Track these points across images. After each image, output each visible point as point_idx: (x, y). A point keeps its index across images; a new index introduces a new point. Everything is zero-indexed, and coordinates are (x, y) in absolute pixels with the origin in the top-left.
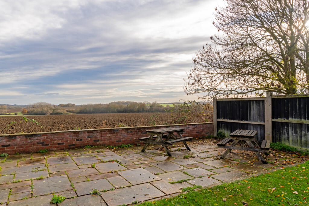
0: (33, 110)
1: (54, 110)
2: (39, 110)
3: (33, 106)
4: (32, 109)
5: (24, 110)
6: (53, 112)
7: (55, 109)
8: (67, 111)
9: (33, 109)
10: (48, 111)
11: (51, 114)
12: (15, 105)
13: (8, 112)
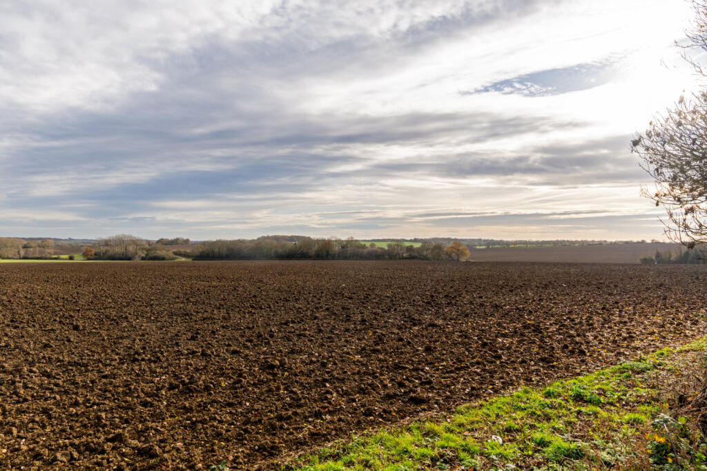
0: (107, 251)
1: (148, 250)
2: (119, 250)
3: (107, 243)
4: (103, 249)
5: (87, 250)
6: (147, 255)
7: (150, 250)
8: (175, 254)
9: (106, 248)
10: (136, 253)
11: (143, 259)
12: (70, 239)
13: (55, 254)
